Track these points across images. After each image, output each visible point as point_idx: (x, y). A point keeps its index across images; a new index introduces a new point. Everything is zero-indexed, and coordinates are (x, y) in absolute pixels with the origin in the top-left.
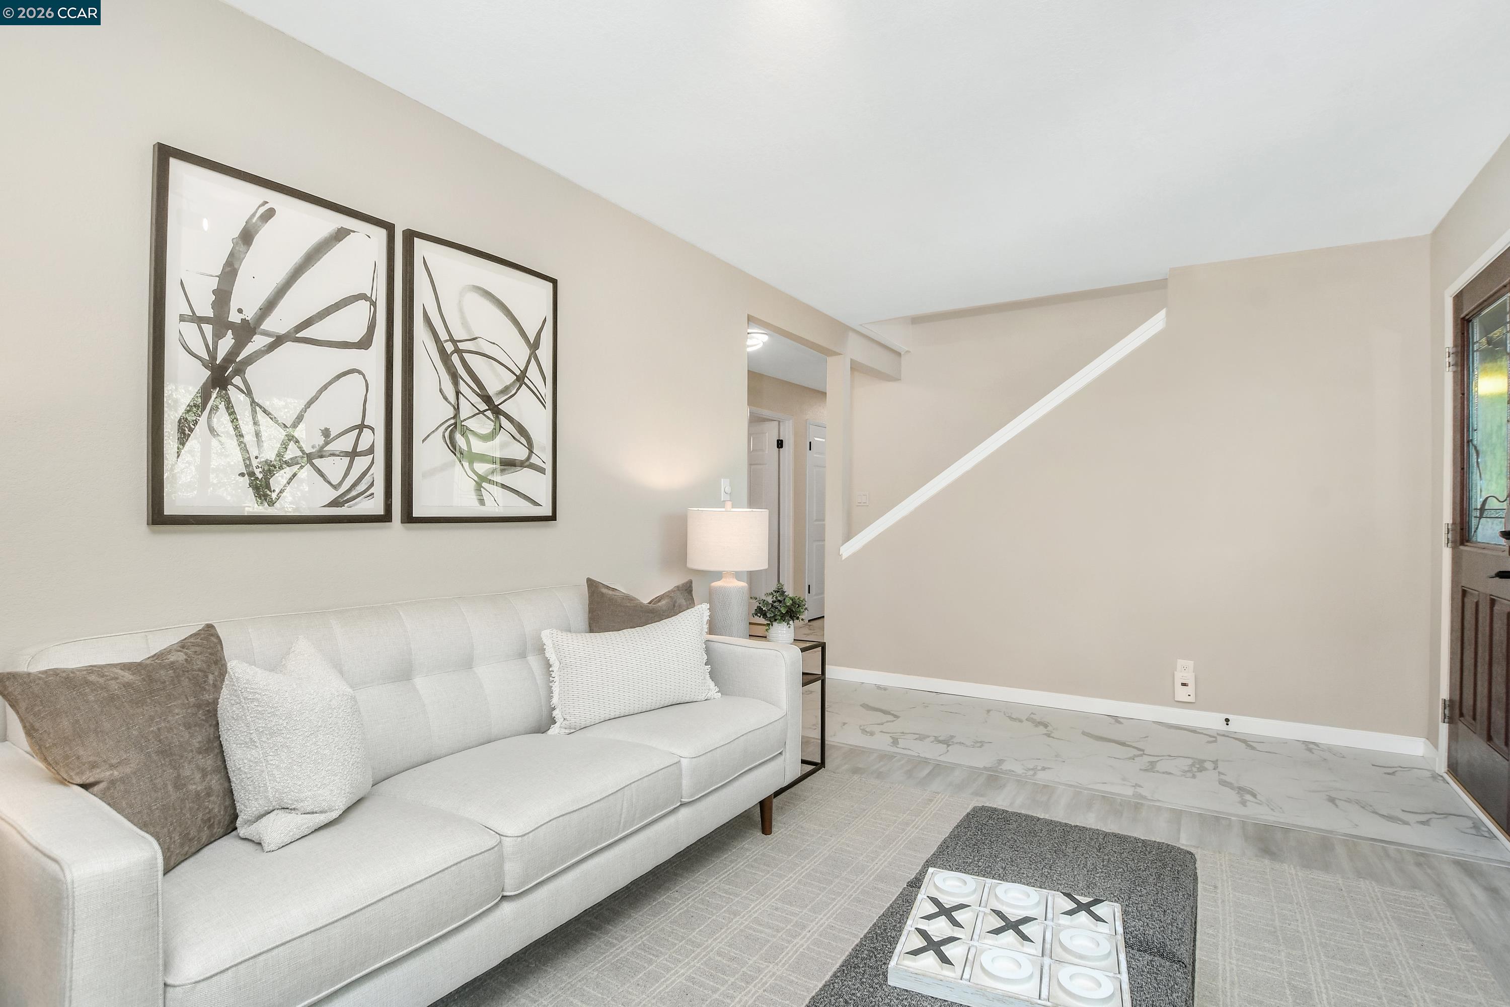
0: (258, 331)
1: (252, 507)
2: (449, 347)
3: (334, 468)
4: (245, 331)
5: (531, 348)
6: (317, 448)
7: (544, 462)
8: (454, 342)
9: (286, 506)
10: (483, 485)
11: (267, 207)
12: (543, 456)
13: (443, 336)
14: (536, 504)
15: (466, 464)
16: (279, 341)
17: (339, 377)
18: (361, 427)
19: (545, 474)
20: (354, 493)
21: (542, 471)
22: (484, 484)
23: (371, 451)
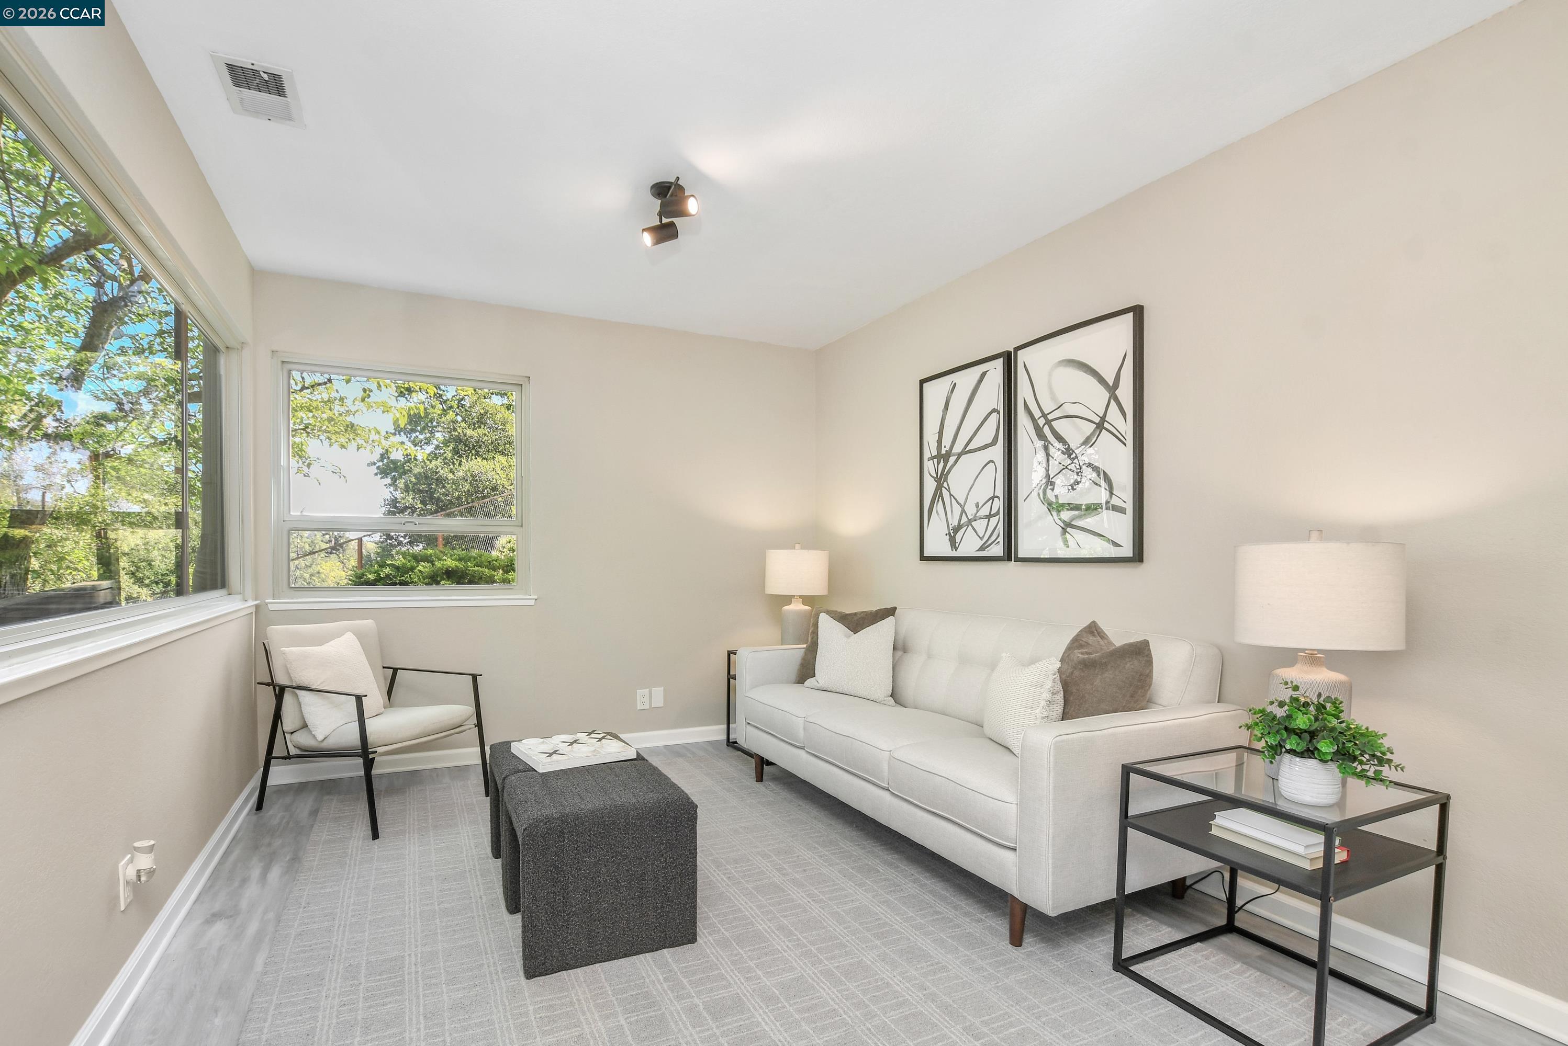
0: (951, 454)
1: (947, 551)
2: (1041, 422)
3: (980, 525)
4: (948, 454)
5: (1110, 391)
6: (974, 515)
7: (1125, 502)
8: (1044, 415)
9: (962, 552)
10: (1067, 530)
11: (953, 383)
12: (1125, 496)
13: (1037, 414)
14: (1116, 545)
15: (1054, 513)
16: (959, 456)
17: (983, 468)
18: (993, 498)
19: (1126, 514)
20: (990, 542)
21: (1122, 511)
22: (1069, 529)
23: (998, 513)
